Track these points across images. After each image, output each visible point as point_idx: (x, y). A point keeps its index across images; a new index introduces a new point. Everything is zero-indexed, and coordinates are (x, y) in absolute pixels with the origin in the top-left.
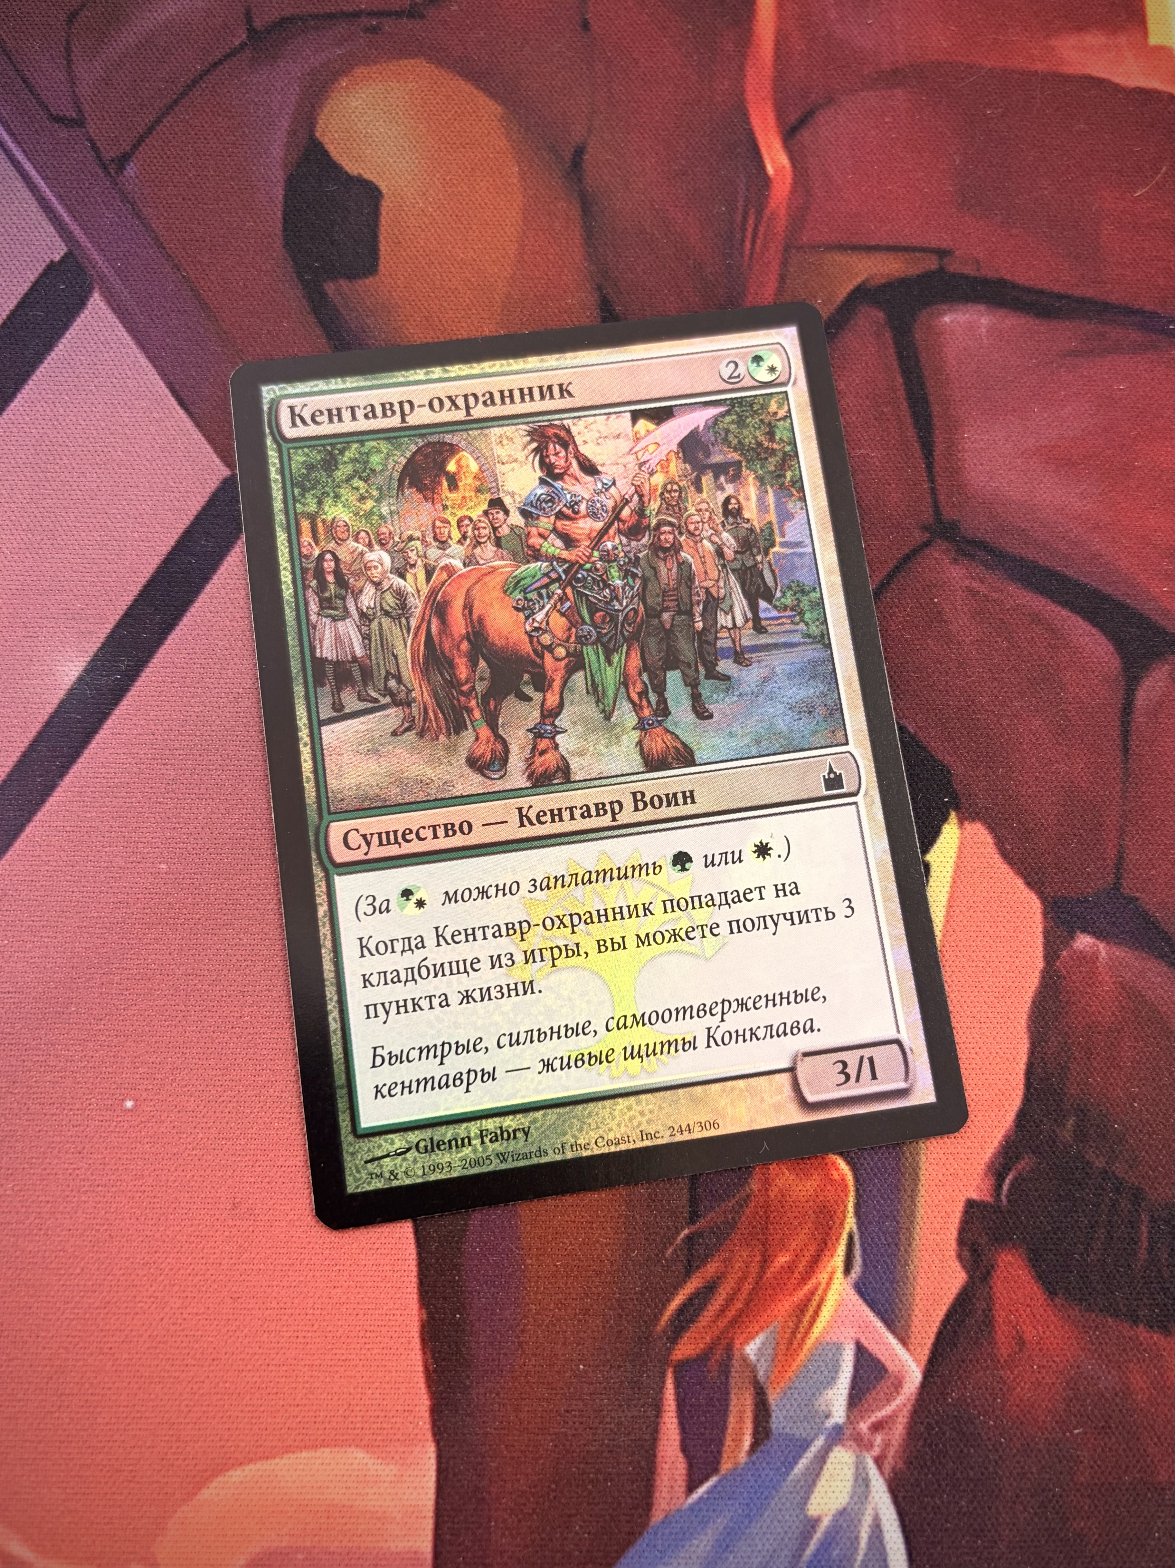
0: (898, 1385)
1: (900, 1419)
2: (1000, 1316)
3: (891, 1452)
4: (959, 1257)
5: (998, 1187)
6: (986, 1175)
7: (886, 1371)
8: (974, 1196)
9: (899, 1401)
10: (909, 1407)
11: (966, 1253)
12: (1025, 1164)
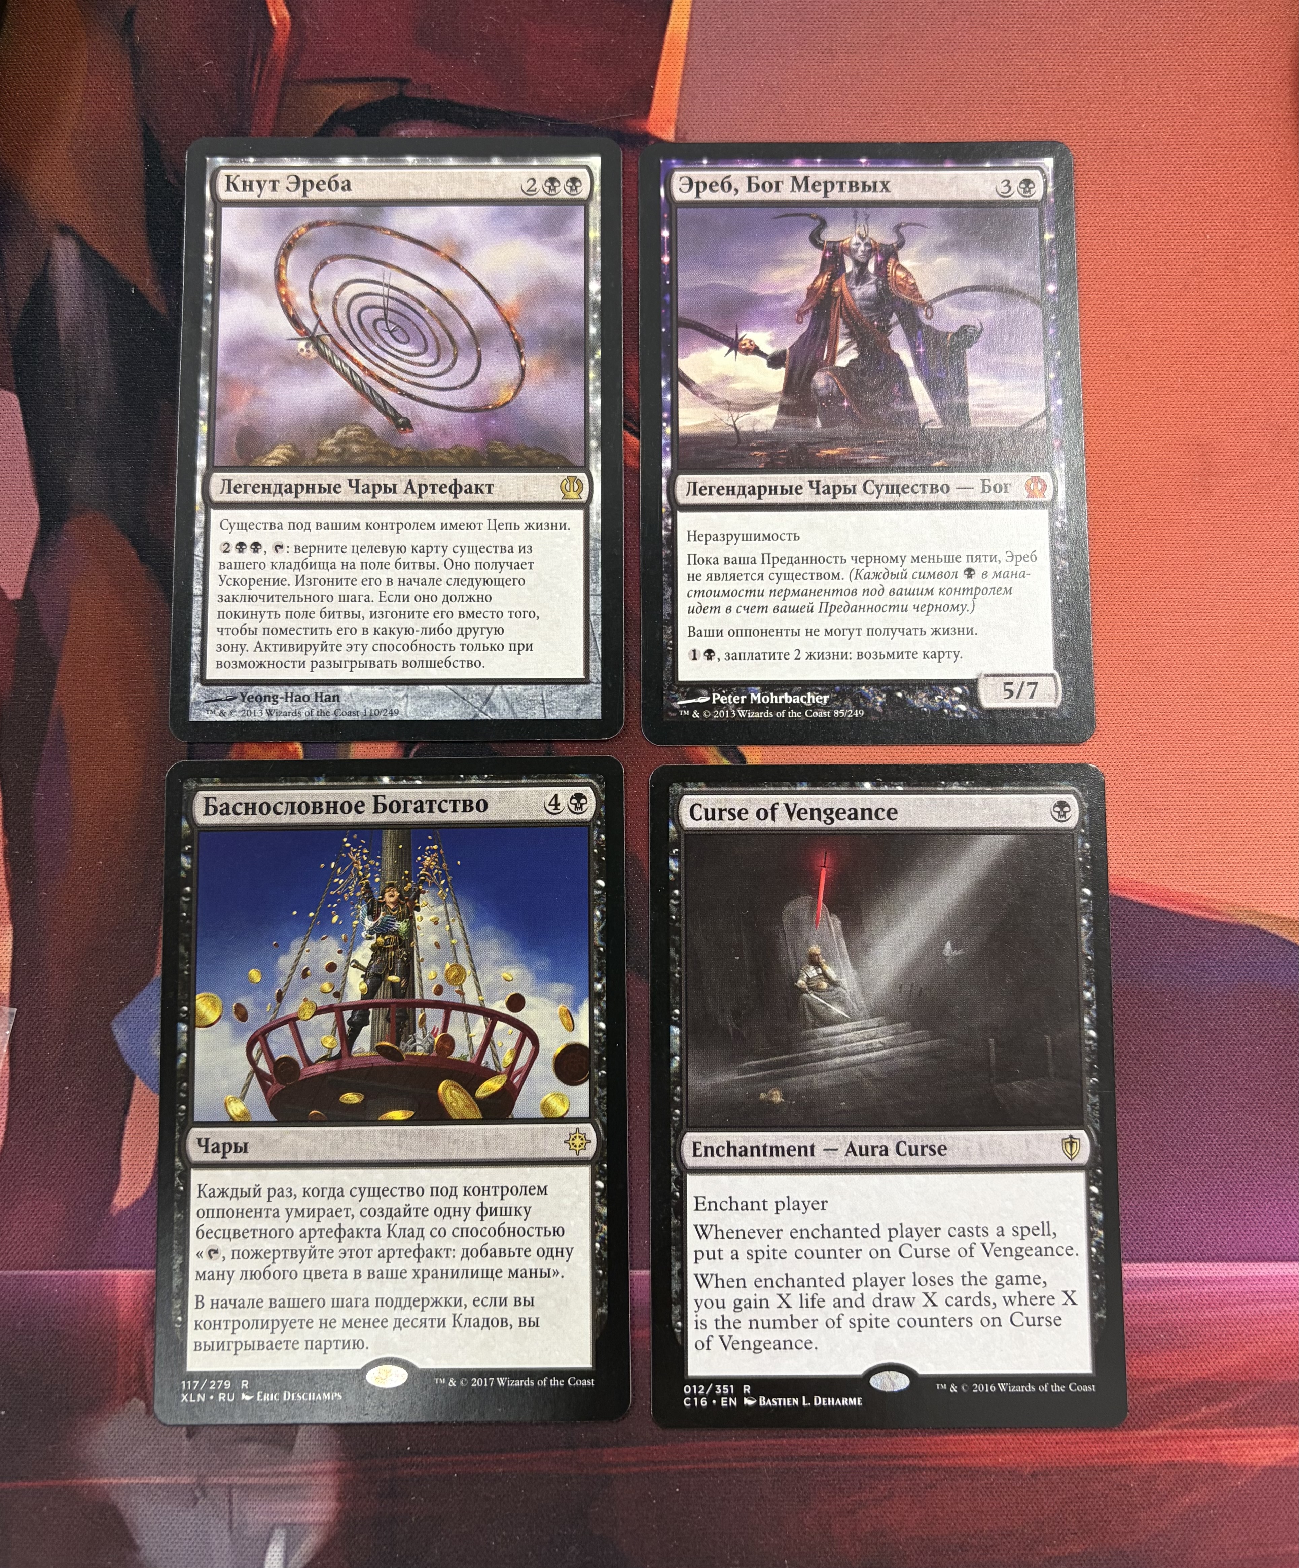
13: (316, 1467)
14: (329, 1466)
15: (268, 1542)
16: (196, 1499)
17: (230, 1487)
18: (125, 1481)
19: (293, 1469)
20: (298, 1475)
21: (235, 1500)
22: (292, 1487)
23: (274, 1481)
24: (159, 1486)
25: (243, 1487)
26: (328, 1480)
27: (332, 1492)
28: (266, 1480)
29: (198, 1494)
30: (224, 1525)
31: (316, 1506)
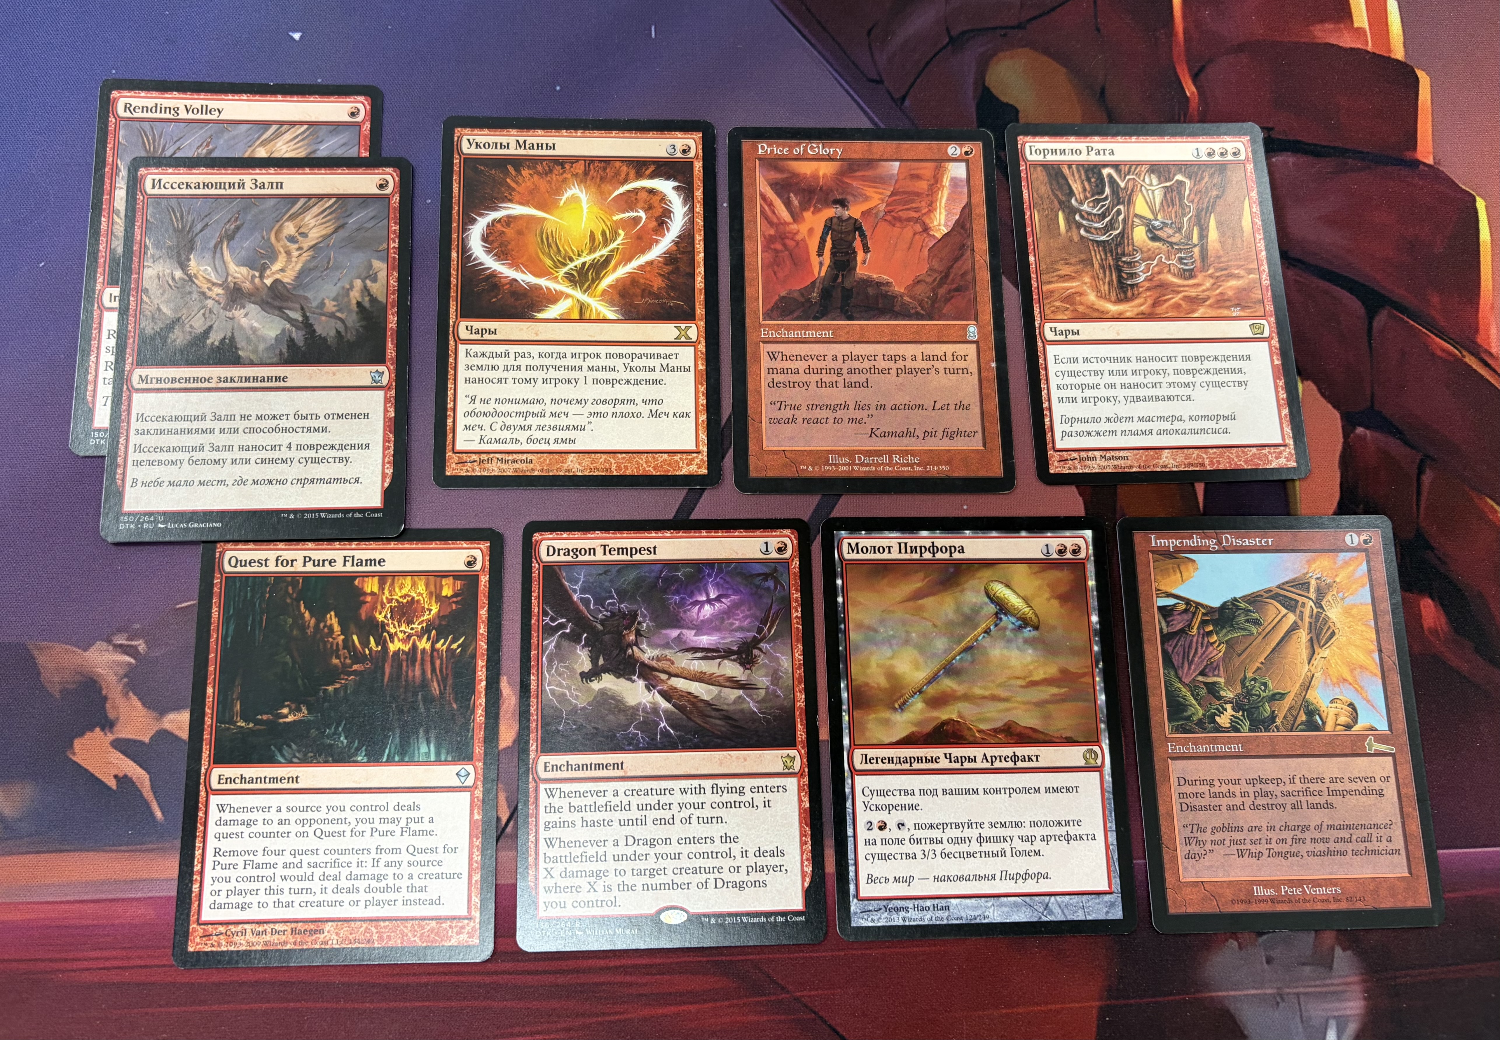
13: (1349, 980)
15: (1326, 1028)
16: (1278, 1003)
17: (1298, 995)
18: (1232, 993)
19: (1335, 981)
20: (1338, 985)
21: (1302, 1004)
22: (1334, 993)
23: (1324, 989)
24: (1253, 995)
25: (1305, 994)
26: (1357, 988)
27: (1361, 995)
28: (1318, 989)
29: (1279, 999)
30: (1298, 1019)
31: (1351, 1004)
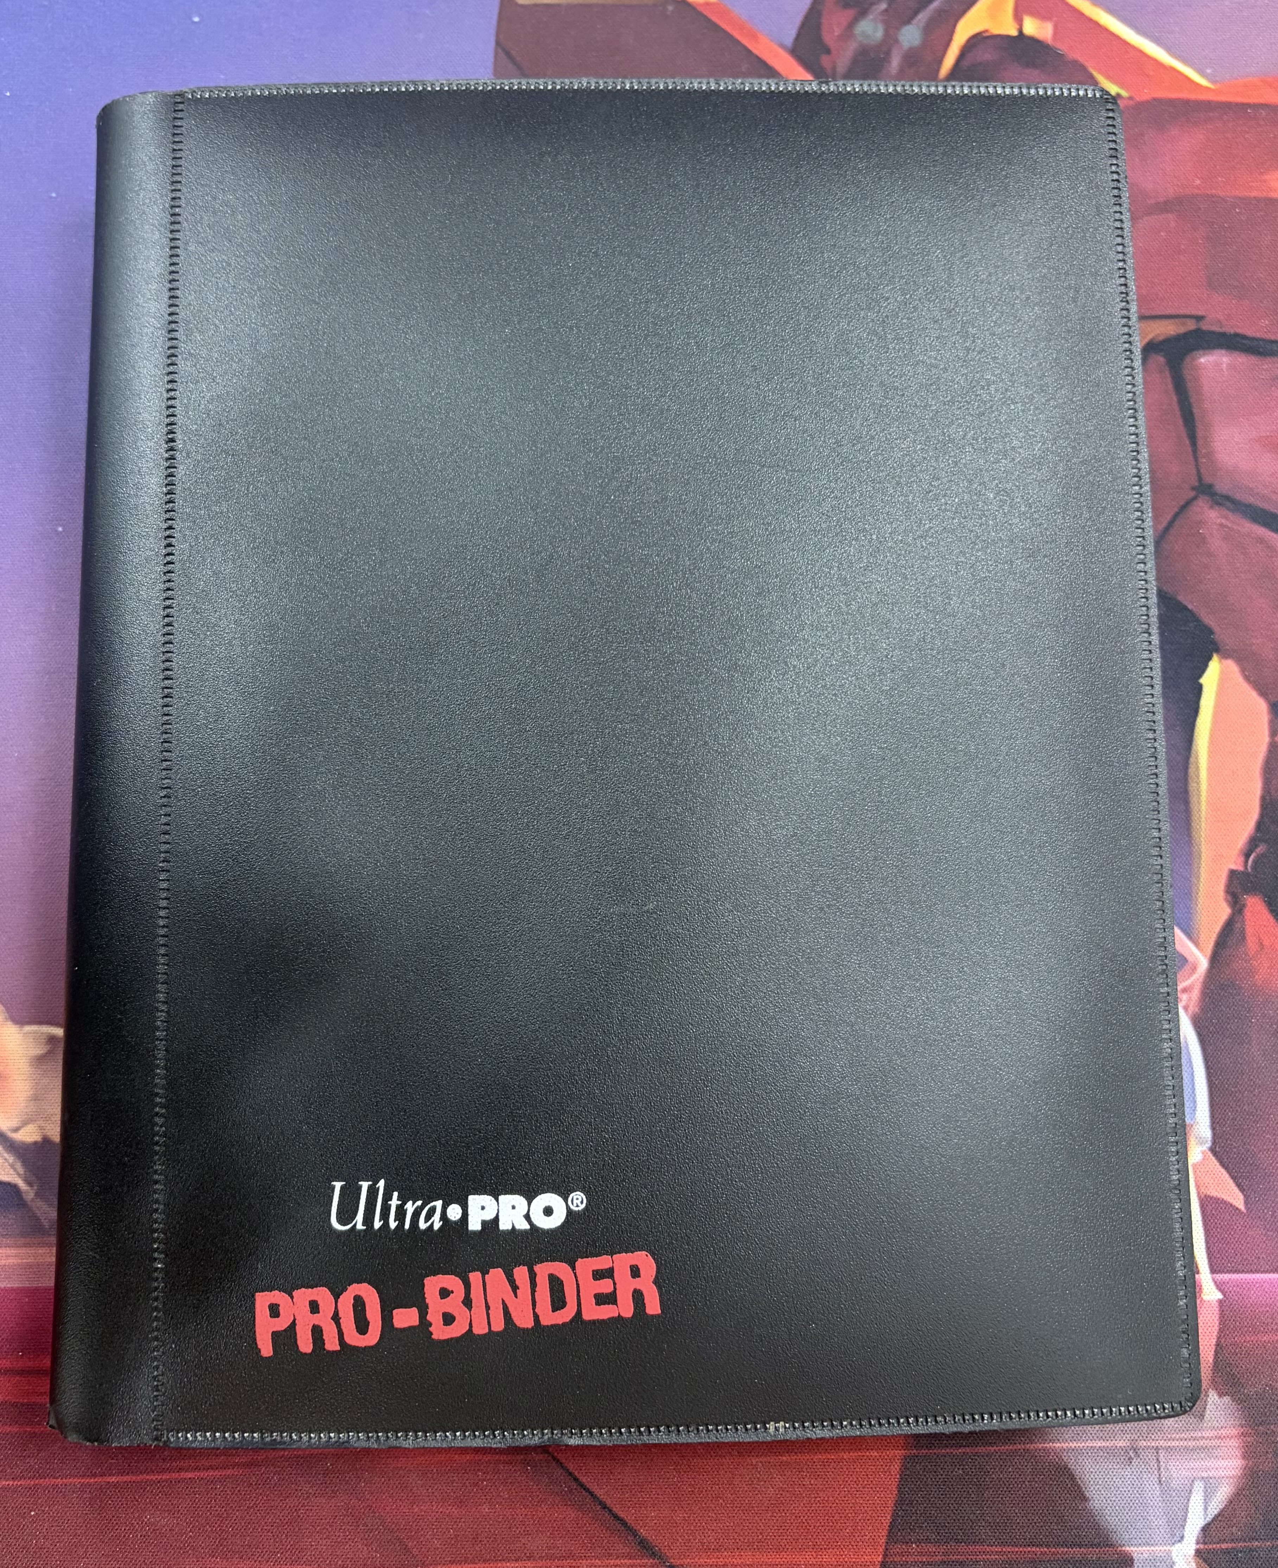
0: (1194, 969)
1: (1196, 987)
2: (1249, 931)
3: (1192, 1004)
4: (1226, 900)
5: (1246, 862)
6: (1239, 856)
7: (1187, 961)
8: (1233, 867)
9: (1195, 977)
10: (1201, 980)
11: (1229, 898)
12: (1261, 849)
13: (1223, 1432)
14: (1234, 1432)
15: (1190, 1493)
16: (1130, 1458)
17: (1157, 1449)
18: (1073, 1445)
19: (1207, 1434)
20: (1210, 1439)
21: (1161, 1460)
22: (1204, 1448)
23: (1191, 1444)
24: (1101, 1449)
25: (1168, 1449)
26: (1234, 1443)
27: (1238, 1453)
28: (1185, 1443)
29: (1132, 1454)
30: (1154, 1480)
31: (1224, 1463)
